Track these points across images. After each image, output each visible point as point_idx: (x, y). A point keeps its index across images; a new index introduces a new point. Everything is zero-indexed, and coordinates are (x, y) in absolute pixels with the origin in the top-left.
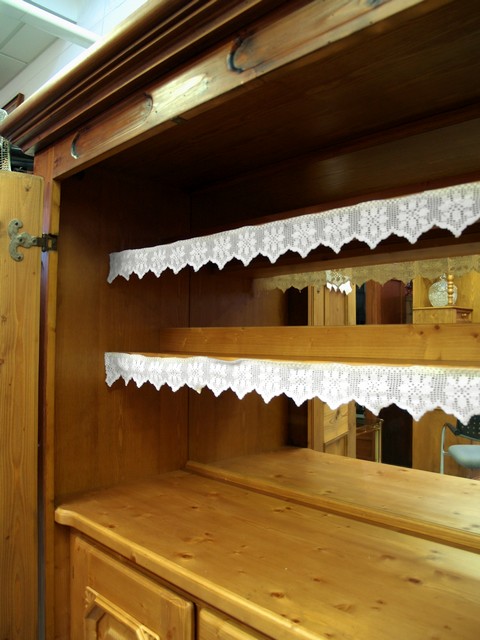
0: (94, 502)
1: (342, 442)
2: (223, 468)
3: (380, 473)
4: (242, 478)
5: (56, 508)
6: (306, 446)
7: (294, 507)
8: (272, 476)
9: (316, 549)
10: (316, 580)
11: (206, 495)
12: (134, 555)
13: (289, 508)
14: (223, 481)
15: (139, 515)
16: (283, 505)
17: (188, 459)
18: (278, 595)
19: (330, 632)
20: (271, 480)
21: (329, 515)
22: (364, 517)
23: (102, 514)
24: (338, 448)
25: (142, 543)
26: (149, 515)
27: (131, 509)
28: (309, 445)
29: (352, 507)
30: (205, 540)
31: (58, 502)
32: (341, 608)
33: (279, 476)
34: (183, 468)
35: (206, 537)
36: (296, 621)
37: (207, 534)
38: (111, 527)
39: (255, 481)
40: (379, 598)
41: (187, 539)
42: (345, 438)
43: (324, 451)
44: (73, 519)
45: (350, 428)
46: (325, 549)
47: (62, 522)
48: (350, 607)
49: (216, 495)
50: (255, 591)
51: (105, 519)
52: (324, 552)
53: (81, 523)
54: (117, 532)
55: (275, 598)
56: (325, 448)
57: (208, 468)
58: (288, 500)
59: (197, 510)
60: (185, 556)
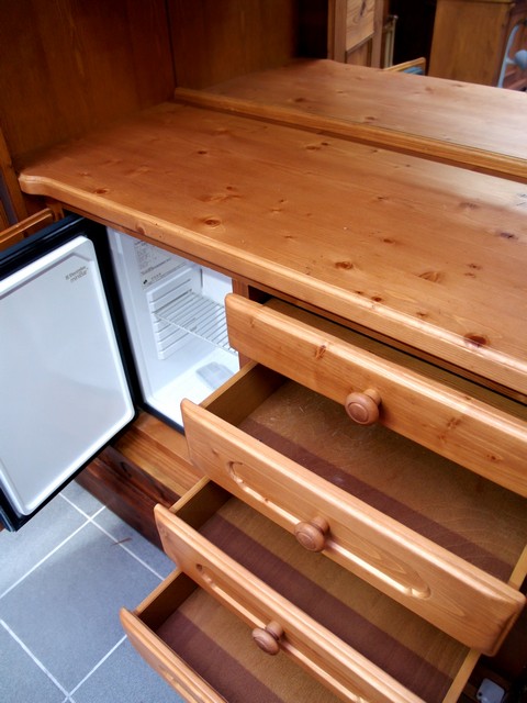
0: (67, 160)
1: (365, 48)
2: (223, 93)
3: (428, 89)
4: (254, 106)
5: (18, 175)
6: (325, 57)
7: (332, 141)
8: (290, 101)
9: (374, 198)
10: (387, 241)
11: (213, 133)
12: (141, 226)
13: (326, 144)
14: (229, 112)
15: (132, 171)
16: (317, 141)
17: (176, 86)
18: (344, 266)
19: (424, 311)
20: (291, 106)
21: (380, 151)
22: (426, 151)
23: (83, 175)
24: (361, 57)
25: (147, 210)
26: (145, 169)
27: (119, 163)
28: (329, 55)
29: (410, 138)
30: (229, 197)
31: (19, 166)
32: (427, 276)
33: (300, 100)
34: (171, 98)
35: (229, 192)
36: (377, 299)
37: (229, 188)
38: (100, 192)
39: (273, 110)
40: (470, 262)
41: (205, 199)
42: (369, 43)
43: (346, 62)
44: (46, 186)
45: (375, 29)
46: (387, 198)
47: (31, 192)
48: (438, 275)
49: (226, 132)
50: (314, 262)
51: (88, 181)
52: (386, 202)
53: (57, 191)
54: (111, 199)
55: (341, 269)
56: (346, 58)
57: (206, 96)
58: (322, 133)
59: (207, 156)
60: (210, 222)
